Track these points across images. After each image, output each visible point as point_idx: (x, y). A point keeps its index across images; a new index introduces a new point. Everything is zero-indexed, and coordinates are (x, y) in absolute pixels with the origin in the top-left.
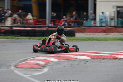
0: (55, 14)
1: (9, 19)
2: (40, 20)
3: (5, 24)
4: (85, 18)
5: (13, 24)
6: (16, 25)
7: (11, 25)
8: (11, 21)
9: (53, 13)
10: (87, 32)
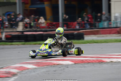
0: (67, 17)
1: (21, 24)
2: (54, 23)
3: (16, 30)
4: (99, 20)
5: (25, 29)
6: (27, 29)
7: (23, 29)
8: (23, 26)
9: (65, 16)
10: (100, 34)
